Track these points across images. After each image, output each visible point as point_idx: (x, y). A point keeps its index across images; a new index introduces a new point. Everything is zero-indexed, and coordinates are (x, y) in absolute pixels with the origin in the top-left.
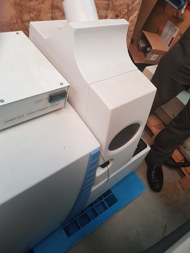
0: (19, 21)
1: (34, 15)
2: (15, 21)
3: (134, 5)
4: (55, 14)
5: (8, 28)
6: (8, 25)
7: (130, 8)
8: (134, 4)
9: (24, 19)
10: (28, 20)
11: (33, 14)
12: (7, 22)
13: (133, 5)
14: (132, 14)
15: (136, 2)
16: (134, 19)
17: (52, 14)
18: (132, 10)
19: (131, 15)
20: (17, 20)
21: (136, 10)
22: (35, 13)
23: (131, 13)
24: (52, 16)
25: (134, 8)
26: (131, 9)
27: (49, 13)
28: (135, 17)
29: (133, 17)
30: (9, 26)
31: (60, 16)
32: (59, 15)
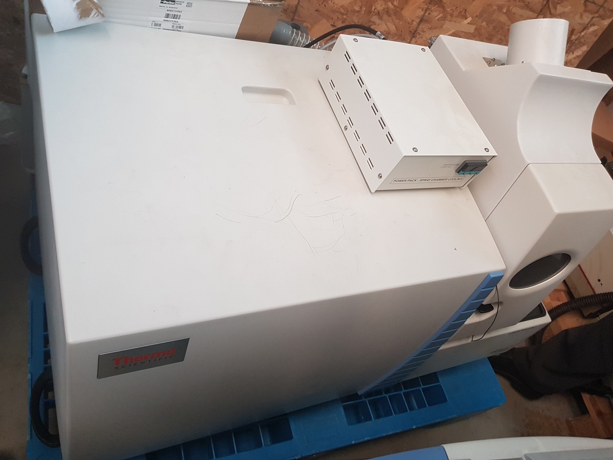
0: (364, 9)
1: (394, 6)
2: (357, 8)
3: (585, 34)
4: (429, 14)
5: (340, 16)
6: (343, 11)
7: (573, 37)
8: (585, 32)
9: (373, 8)
10: (379, 12)
11: (392, 4)
12: (342, 7)
13: (583, 34)
14: (575, 50)
15: (592, 29)
16: (573, 60)
17: (426, 12)
18: (576, 42)
19: (570, 51)
20: (361, 8)
21: (584, 45)
22: (396, 3)
23: (573, 47)
24: (424, 15)
25: (582, 40)
26: (576, 40)
27: (421, 8)
28: (578, 56)
29: (574, 56)
30: (343, 14)
31: (437, 18)
32: (436, 17)
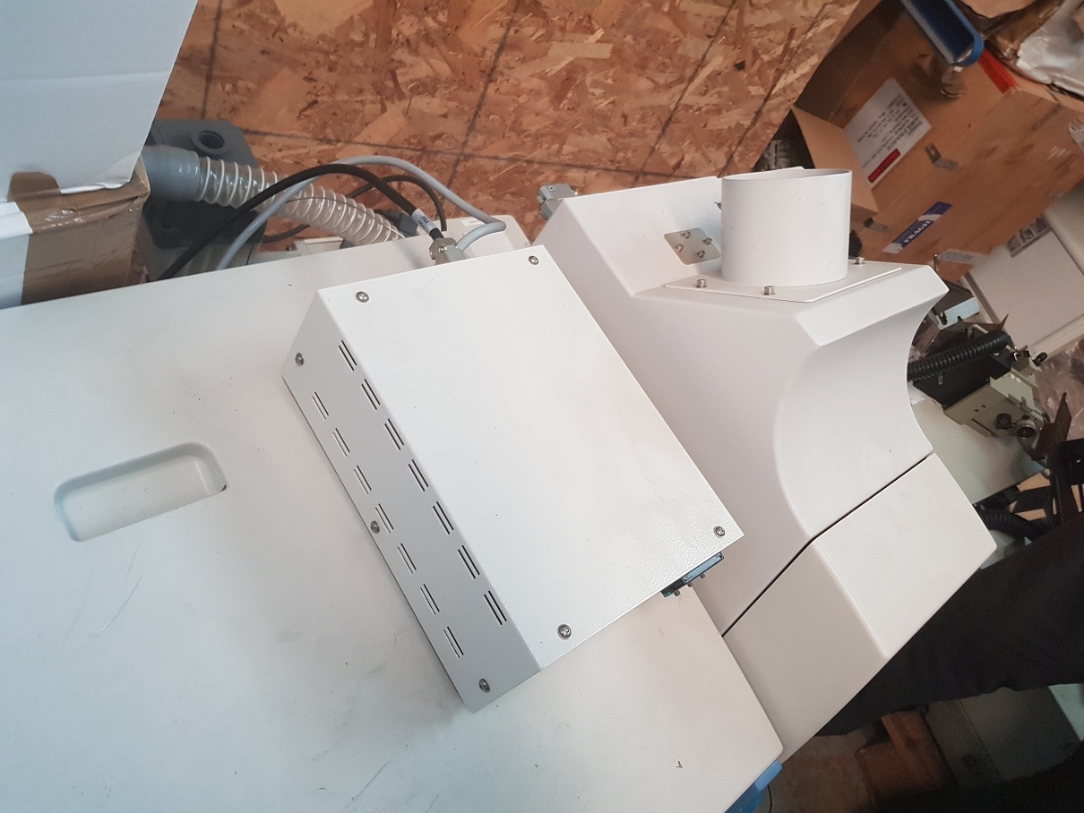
0: (373, 36)
1: (440, 23)
2: (357, 37)
3: (814, 34)
4: (516, 31)
5: (321, 58)
6: (326, 47)
7: (794, 43)
8: (812, 31)
9: (394, 33)
10: (408, 41)
11: (435, 19)
12: (323, 37)
13: (810, 34)
14: (797, 65)
15: (825, 25)
16: (796, 84)
17: (508, 29)
18: (800, 50)
19: (789, 69)
20: (366, 35)
21: (812, 54)
22: (442, 17)
23: (794, 61)
24: (505, 36)
25: (809, 46)
26: (798, 47)
27: (497, 22)
28: (803, 76)
29: (798, 74)
30: (327, 53)
31: (534, 38)
32: (532, 36)
